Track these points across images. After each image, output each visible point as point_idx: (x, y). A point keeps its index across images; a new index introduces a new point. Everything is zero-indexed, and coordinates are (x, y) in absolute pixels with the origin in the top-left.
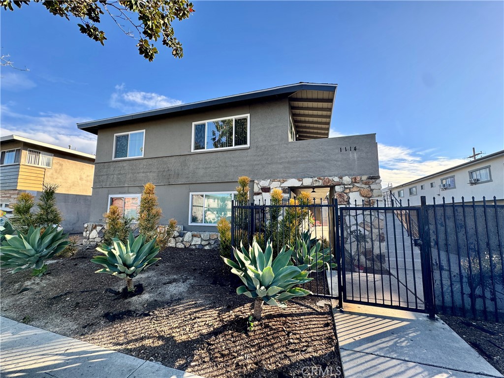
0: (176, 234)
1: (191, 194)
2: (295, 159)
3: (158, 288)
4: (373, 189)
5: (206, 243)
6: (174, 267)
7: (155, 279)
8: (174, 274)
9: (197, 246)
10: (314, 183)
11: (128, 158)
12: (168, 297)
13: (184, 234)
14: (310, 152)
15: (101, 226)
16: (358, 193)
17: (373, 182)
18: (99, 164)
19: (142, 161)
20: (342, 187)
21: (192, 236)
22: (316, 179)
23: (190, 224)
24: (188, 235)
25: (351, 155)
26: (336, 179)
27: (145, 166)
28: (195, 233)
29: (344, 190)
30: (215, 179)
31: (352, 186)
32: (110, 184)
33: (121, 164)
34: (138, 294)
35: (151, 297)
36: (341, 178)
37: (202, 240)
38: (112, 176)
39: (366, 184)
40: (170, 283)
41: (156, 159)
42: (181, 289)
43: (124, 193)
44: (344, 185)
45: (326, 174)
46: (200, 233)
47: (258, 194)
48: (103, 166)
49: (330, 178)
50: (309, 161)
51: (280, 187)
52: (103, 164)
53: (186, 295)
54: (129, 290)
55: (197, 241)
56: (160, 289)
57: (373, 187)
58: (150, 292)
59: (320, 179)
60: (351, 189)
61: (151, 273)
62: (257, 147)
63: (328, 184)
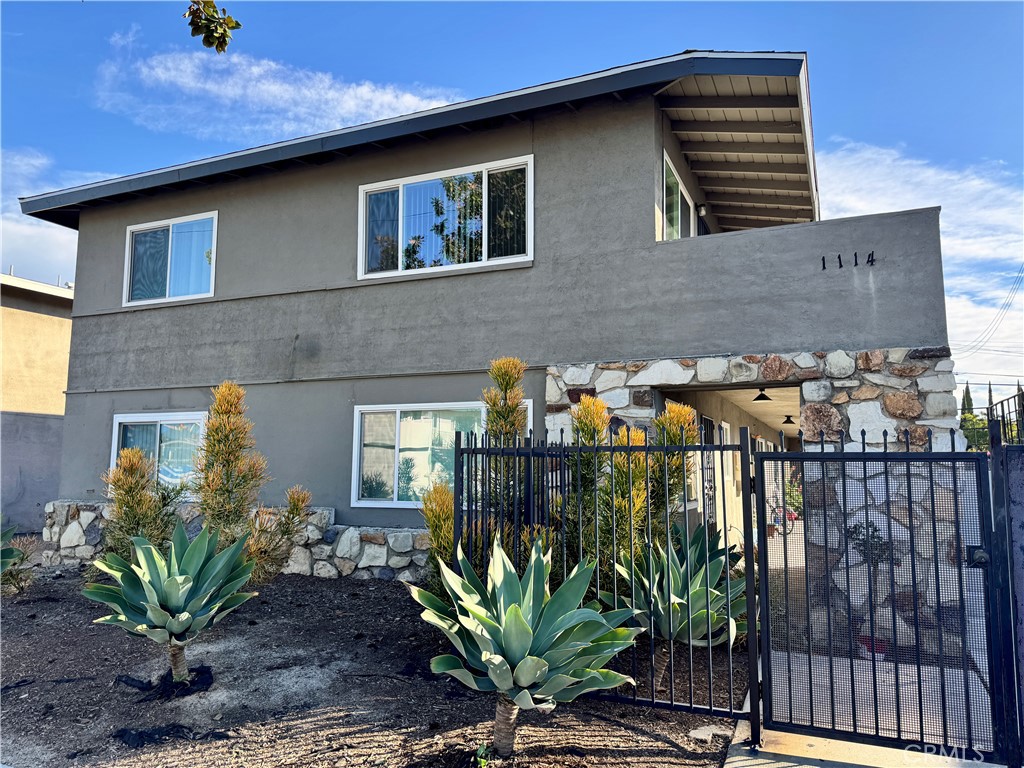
0: (313, 534)
1: (358, 409)
2: (674, 298)
3: (252, 678)
4: (927, 393)
5: (403, 561)
6: (299, 630)
7: (245, 656)
8: (299, 645)
9: (376, 572)
10: (734, 372)
11: (167, 300)
12: (276, 699)
13: (337, 534)
14: (724, 272)
15: (93, 509)
16: (878, 404)
17: (926, 369)
18: (84, 320)
19: (207, 308)
20: (825, 387)
21: (362, 540)
22: (739, 359)
23: (354, 503)
24: (350, 537)
25: (857, 282)
26: (805, 361)
27: (218, 326)
28: (371, 531)
29: (832, 396)
30: (430, 364)
31: (855, 383)
32: (116, 383)
33: (146, 319)
34: (200, 690)
35: (232, 698)
36: (822, 357)
37: (391, 552)
38: (123, 356)
39: (901, 375)
40: (285, 666)
41: (252, 302)
42: (314, 683)
43: (158, 409)
44: (831, 378)
45: (774, 344)
46: (386, 530)
47: (559, 409)
48: (97, 324)
49: (786, 357)
50: (719, 302)
51: (626, 386)
52: (95, 320)
53: (325, 696)
54: (176, 678)
55: (375, 556)
56: (256, 681)
57: (925, 383)
58: (229, 687)
59: (751, 359)
60: (855, 394)
61: (234, 643)
62: (556, 262)
63: (780, 378)
